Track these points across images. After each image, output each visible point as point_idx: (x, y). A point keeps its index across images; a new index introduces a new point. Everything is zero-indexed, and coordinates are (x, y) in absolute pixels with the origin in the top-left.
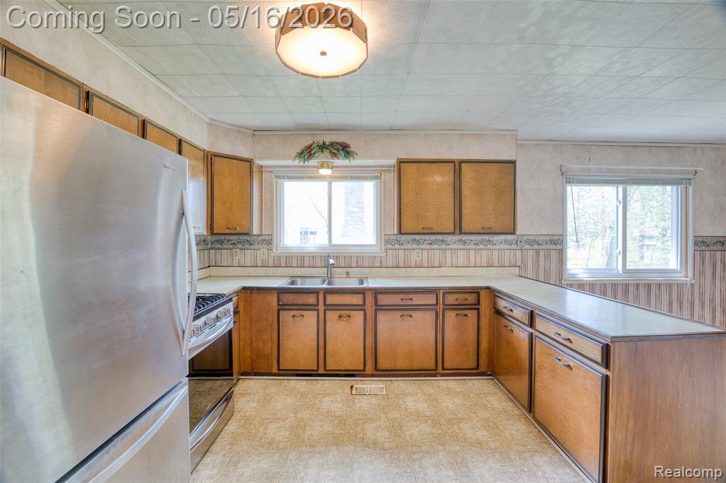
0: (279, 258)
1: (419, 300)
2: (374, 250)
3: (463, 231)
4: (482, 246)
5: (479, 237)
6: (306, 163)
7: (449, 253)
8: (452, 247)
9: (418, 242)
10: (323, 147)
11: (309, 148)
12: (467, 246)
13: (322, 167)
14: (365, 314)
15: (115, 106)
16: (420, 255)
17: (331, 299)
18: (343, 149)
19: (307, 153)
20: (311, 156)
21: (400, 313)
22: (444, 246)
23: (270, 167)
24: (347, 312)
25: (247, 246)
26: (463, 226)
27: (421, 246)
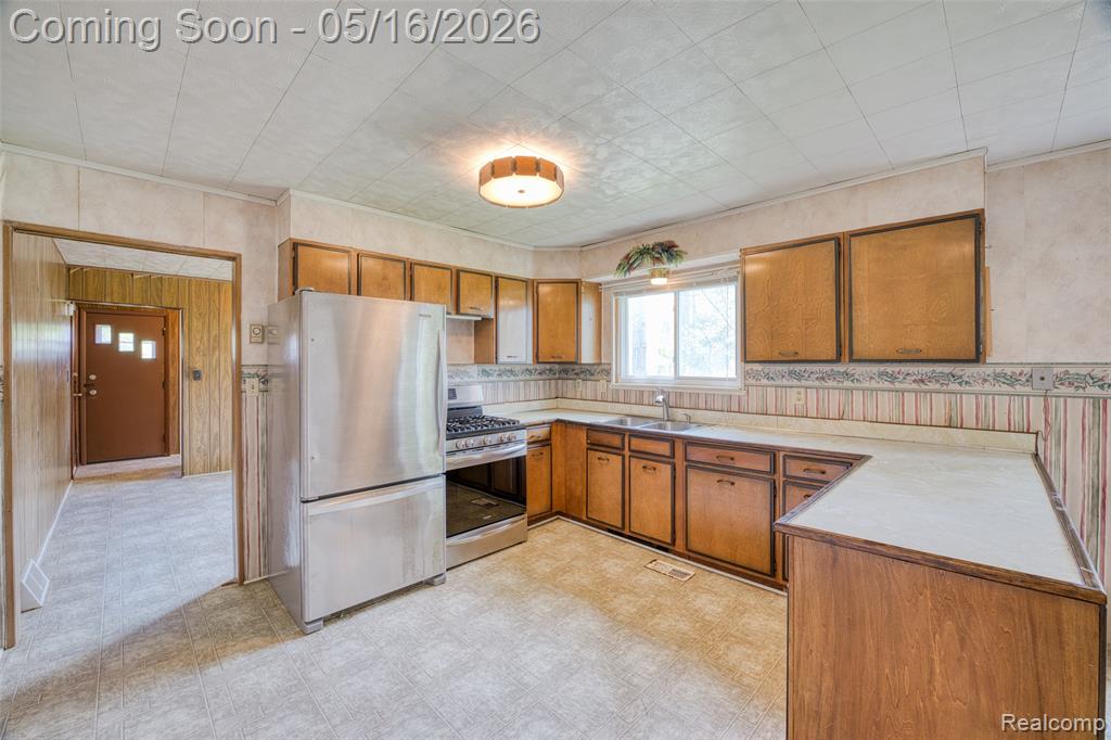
0: (618, 391)
1: (744, 461)
2: (727, 385)
3: (854, 358)
4: (932, 386)
5: (926, 369)
6: (628, 276)
7: (858, 396)
8: (866, 385)
9: (800, 377)
10: (644, 252)
11: (627, 257)
12: (897, 385)
13: (653, 276)
14: (674, 469)
15: (431, 266)
16: (803, 396)
17: (637, 444)
18: (668, 250)
19: (628, 264)
20: (630, 268)
21: (718, 477)
22: (847, 384)
23: (608, 283)
24: (654, 464)
25: (589, 377)
26: (855, 348)
27: (804, 383)
